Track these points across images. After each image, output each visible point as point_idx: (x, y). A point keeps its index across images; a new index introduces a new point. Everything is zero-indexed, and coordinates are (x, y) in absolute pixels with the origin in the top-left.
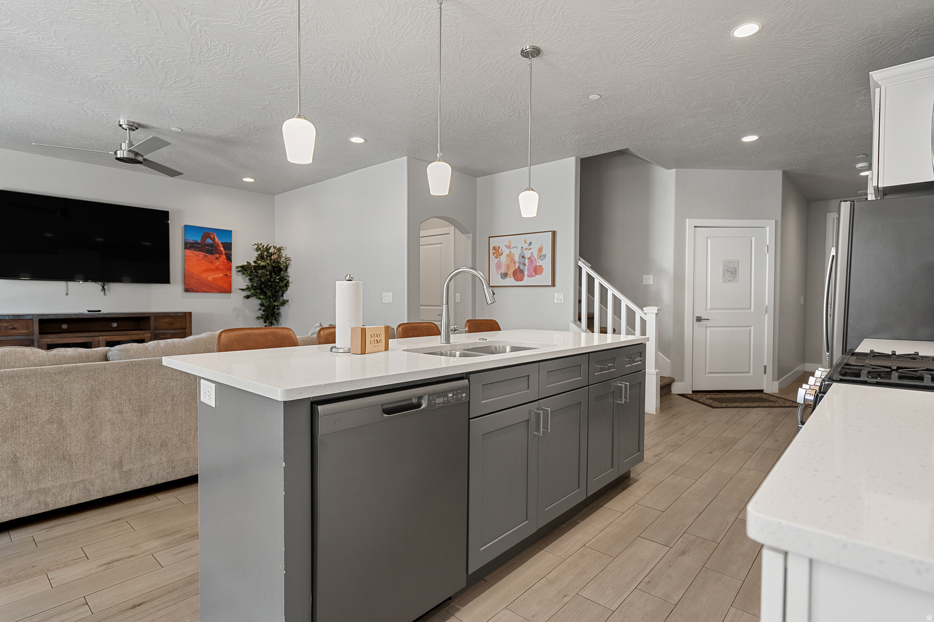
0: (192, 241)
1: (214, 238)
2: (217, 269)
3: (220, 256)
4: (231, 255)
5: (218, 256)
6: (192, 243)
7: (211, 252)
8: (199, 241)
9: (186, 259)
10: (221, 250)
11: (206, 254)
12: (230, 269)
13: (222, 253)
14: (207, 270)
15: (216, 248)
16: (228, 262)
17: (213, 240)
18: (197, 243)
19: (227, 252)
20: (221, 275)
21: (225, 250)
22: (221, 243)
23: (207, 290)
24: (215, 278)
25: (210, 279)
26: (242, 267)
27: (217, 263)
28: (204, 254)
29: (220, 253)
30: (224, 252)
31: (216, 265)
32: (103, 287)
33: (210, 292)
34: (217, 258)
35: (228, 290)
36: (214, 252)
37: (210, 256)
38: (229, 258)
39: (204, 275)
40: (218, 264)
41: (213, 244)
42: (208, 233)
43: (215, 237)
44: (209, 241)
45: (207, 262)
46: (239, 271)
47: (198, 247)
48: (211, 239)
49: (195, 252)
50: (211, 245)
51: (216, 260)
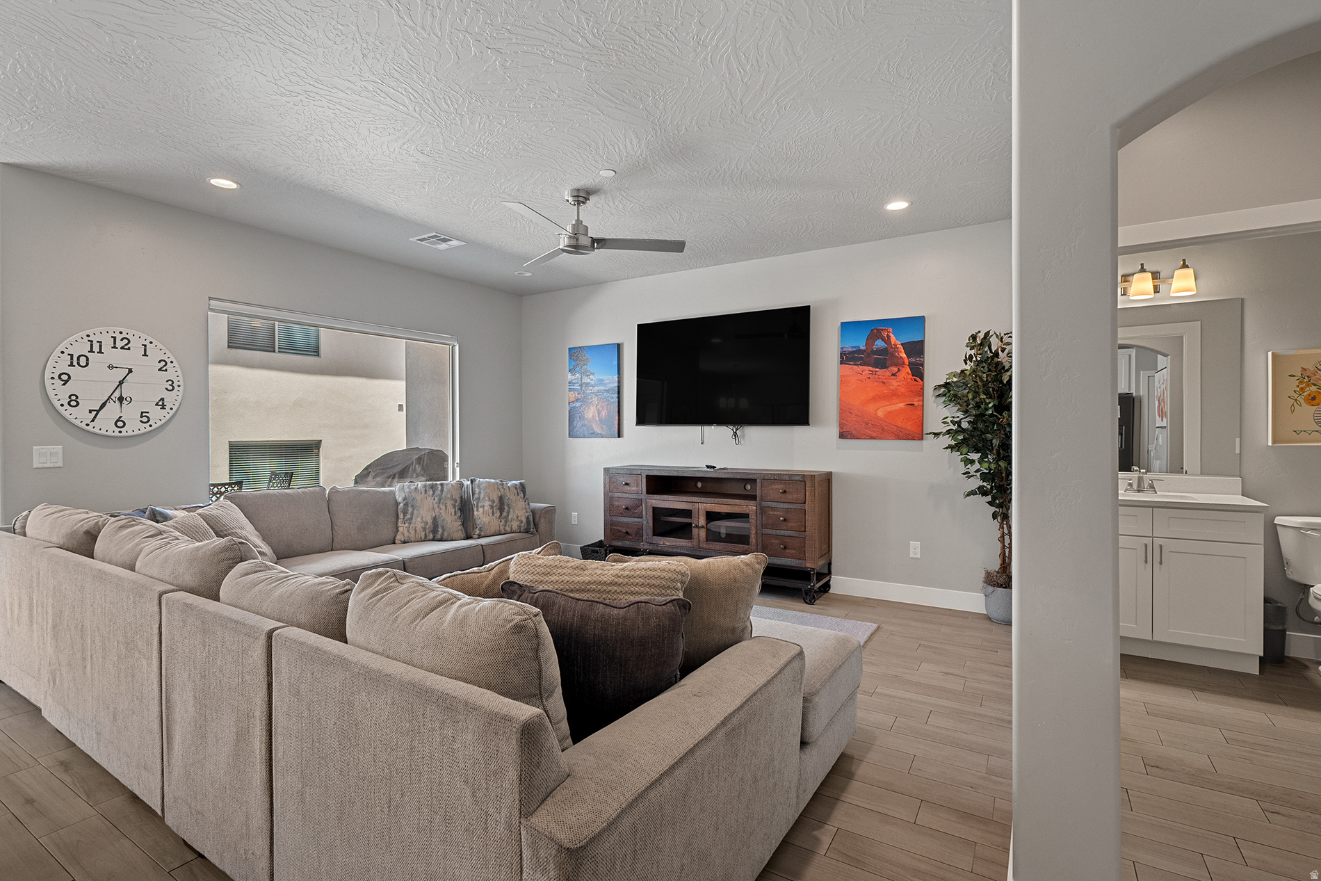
0: (850, 350)
1: (888, 336)
2: (894, 394)
3: (899, 370)
4: (922, 365)
5: (895, 369)
6: (850, 353)
7: (882, 365)
8: (863, 347)
9: (843, 381)
10: (901, 357)
11: (874, 369)
12: (921, 393)
13: (904, 364)
14: (876, 398)
15: (892, 355)
16: (915, 380)
17: (887, 341)
18: (859, 351)
19: (914, 360)
20: (902, 405)
21: (908, 357)
22: (902, 344)
23: (874, 435)
24: (890, 412)
25: (880, 413)
26: (946, 385)
27: (894, 383)
28: (871, 368)
29: (899, 363)
30: (906, 361)
31: (891, 387)
32: (735, 434)
33: (881, 439)
34: (893, 375)
35: (917, 434)
36: (888, 363)
37: (880, 371)
38: (918, 372)
39: (871, 408)
40: (896, 384)
41: (886, 348)
42: (878, 330)
43: (891, 335)
44: (879, 344)
45: (876, 384)
46: (938, 396)
47: (861, 359)
48: (883, 340)
49: (856, 367)
50: (883, 351)
51: (892, 377)
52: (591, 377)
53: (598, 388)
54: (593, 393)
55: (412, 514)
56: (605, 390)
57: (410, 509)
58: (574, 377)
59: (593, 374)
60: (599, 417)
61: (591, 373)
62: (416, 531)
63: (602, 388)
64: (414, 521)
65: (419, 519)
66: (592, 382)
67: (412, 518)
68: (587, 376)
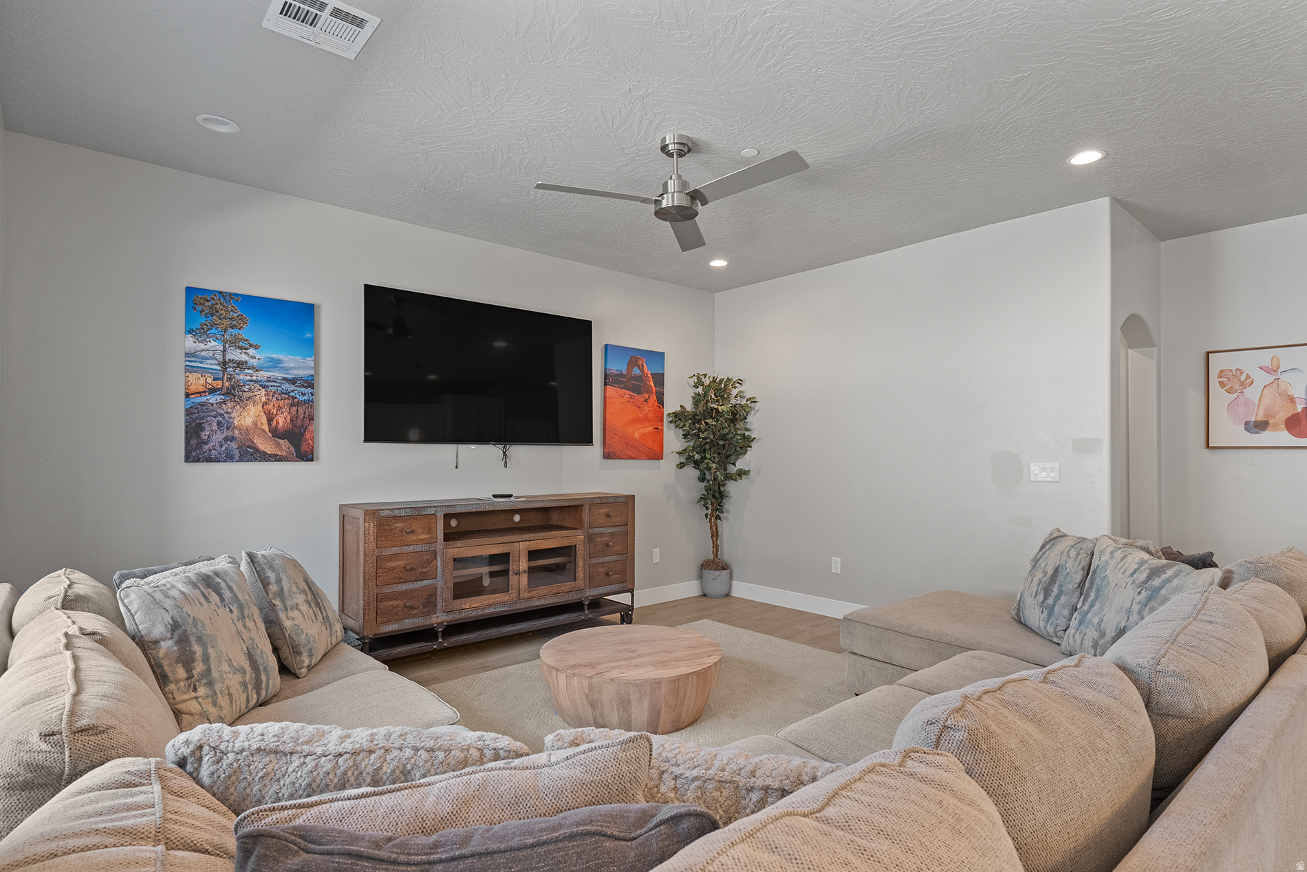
0: (615, 373)
1: (642, 365)
2: (646, 418)
3: (649, 397)
4: (663, 393)
5: (647, 396)
6: (615, 376)
7: (638, 390)
8: (625, 372)
9: (607, 403)
10: (651, 386)
11: (632, 394)
12: (661, 419)
13: (652, 392)
14: (636, 421)
15: (645, 383)
16: (659, 407)
17: (642, 370)
18: (621, 375)
19: (658, 389)
20: (650, 428)
21: (655, 385)
22: (651, 374)
23: (633, 455)
24: (643, 434)
25: (637, 436)
26: (676, 414)
28: (630, 393)
29: (649, 392)
30: (654, 389)
31: (644, 412)
32: (504, 452)
33: (637, 459)
34: (646, 401)
35: (658, 455)
36: (642, 389)
37: (637, 396)
38: (661, 401)
39: (630, 430)
40: (647, 410)
41: (641, 376)
42: (635, 358)
43: (644, 364)
44: (636, 371)
45: (634, 408)
46: (671, 422)
47: (623, 382)
48: (639, 368)
49: (619, 390)
50: (639, 378)
51: (645, 403)
52: (251, 351)
53: (269, 374)
54: (256, 382)
55: (206, 659)
56: (285, 379)
57: (197, 649)
58: (202, 346)
59: (256, 347)
60: (269, 424)
61: (251, 346)
62: (230, 695)
63: (278, 375)
64: (215, 674)
65: (225, 667)
66: (252, 362)
67: (209, 670)
68: (241, 348)
